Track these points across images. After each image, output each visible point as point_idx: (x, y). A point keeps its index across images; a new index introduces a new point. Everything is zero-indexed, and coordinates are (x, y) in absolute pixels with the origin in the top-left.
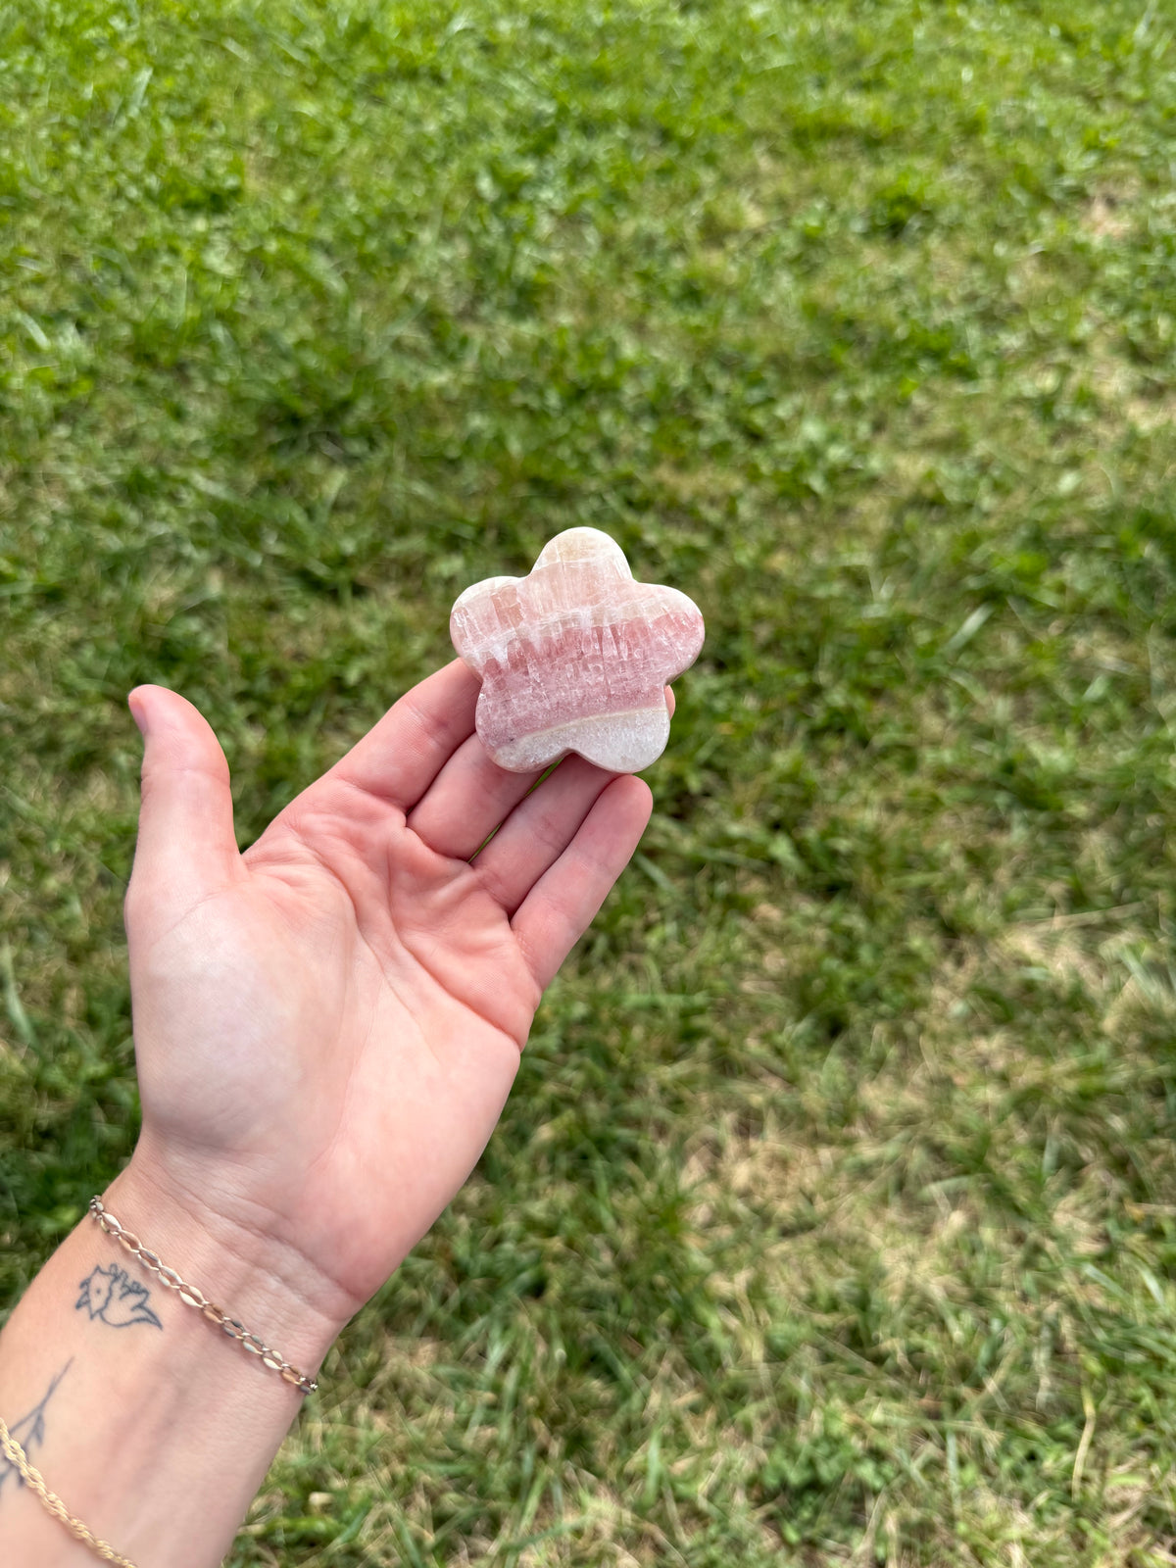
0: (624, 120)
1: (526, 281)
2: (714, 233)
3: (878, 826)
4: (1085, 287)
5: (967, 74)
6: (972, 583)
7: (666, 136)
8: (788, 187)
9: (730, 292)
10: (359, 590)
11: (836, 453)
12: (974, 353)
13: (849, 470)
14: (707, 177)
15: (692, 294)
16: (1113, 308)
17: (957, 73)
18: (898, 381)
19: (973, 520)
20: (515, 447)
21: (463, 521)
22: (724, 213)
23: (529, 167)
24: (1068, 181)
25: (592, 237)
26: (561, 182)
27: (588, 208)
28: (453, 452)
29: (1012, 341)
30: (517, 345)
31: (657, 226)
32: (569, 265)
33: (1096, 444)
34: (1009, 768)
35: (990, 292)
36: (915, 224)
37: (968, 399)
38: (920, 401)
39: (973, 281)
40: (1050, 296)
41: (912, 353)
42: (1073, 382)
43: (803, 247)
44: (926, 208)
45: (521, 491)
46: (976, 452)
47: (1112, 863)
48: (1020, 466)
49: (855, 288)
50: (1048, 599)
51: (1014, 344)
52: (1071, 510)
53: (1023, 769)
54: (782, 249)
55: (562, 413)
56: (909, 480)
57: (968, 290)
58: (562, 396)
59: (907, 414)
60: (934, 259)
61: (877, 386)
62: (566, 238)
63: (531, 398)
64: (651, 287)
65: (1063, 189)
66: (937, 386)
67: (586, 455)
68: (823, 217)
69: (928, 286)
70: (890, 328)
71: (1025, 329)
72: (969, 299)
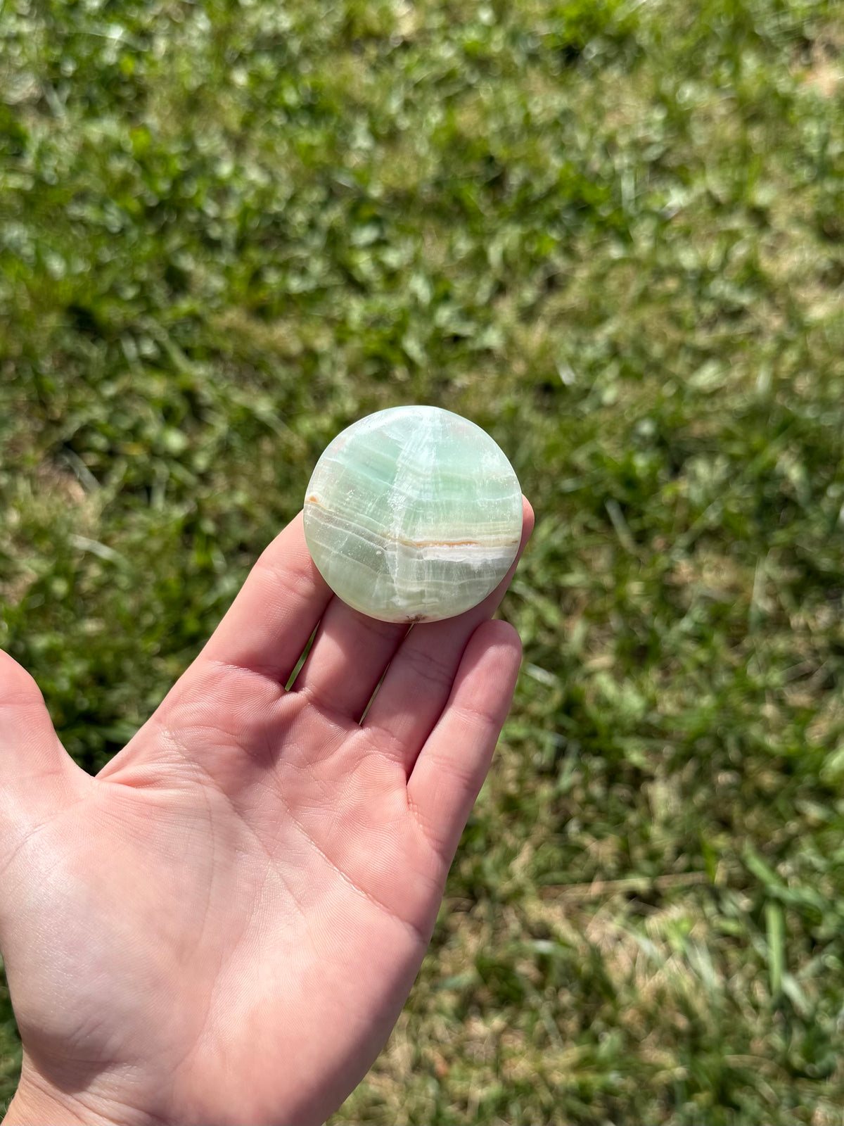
1: (111, 68)
4: (778, 146)
6: (568, 484)
9: (358, 108)
11: (444, 315)
12: (630, 209)
13: (457, 339)
15: (314, 110)
16: (805, 173)
19: (586, 407)
20: (56, 265)
22: (370, 12)
24: (788, 21)
25: (202, 23)
29: (677, 199)
30: (86, 147)
31: (286, 22)
32: (170, 56)
33: (757, 333)
34: (570, 706)
35: (665, 139)
36: (594, 49)
37: (614, 264)
38: (559, 262)
39: (648, 125)
40: (734, 150)
41: (557, 204)
42: (740, 252)
43: (458, 64)
44: (612, 30)
45: (52, 321)
46: (610, 328)
47: (668, 824)
48: (657, 350)
49: (506, 120)
50: (654, 511)
51: (682, 202)
52: (707, 407)
53: (591, 709)
54: (434, 62)
55: (123, 231)
56: (522, 354)
57: (640, 134)
58: (125, 211)
59: (539, 276)
60: (609, 93)
61: (507, 240)
62: (174, 24)
63: (88, 212)
64: (262, 93)
65: (779, 27)
66: (582, 246)
67: (143, 286)
68: (488, 30)
69: (596, 124)
70: (539, 171)
71: (699, 187)
72: (638, 146)
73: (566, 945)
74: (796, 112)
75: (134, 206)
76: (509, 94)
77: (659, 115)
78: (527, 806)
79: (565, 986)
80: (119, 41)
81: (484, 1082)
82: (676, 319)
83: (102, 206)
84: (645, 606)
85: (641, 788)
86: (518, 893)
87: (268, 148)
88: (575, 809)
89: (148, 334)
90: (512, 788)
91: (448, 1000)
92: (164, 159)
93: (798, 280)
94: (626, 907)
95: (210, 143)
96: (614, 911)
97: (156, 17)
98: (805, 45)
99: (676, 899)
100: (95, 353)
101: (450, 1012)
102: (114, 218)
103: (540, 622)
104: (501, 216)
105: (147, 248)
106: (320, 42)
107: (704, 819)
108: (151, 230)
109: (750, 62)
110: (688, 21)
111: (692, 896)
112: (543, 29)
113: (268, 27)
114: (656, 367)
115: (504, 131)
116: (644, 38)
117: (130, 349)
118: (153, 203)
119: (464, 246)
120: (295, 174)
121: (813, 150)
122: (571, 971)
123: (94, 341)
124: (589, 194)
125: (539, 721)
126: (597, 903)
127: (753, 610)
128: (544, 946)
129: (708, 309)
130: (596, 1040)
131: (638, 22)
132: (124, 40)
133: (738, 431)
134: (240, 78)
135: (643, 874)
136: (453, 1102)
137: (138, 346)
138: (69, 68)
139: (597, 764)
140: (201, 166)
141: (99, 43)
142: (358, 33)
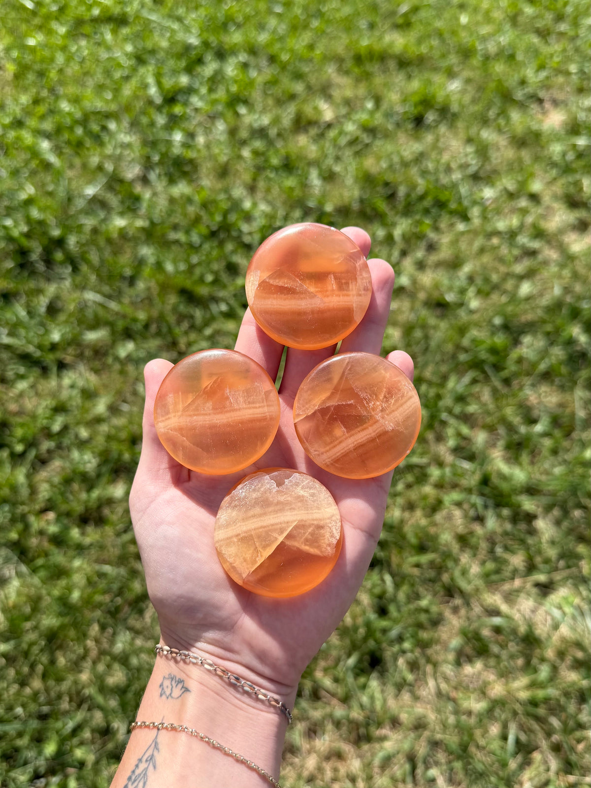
0: (245, 50)
1: (178, 157)
2: (301, 124)
3: (402, 522)
4: (537, 159)
5: (464, 19)
6: (463, 357)
7: (272, 59)
8: (349, 93)
9: (310, 164)
10: (62, 366)
12: (466, 203)
14: (299, 88)
15: (288, 166)
16: (554, 172)
17: (458, 19)
18: (419, 223)
19: (462, 313)
20: (169, 267)
21: (135, 320)
22: (308, 110)
23: (184, 80)
24: (529, 90)
25: (221, 126)
26: (204, 90)
27: (220, 108)
28: (128, 272)
29: (488, 193)
30: (172, 201)
31: (266, 120)
32: (208, 146)
33: (546, 263)
34: (485, 481)
35: (477, 162)
36: (431, 117)
37: (463, 233)
38: (432, 235)
39: (466, 155)
40: (516, 164)
41: (427, 203)
42: (530, 219)
43: (359, 133)
44: (437, 107)
45: (172, 299)
46: (467, 269)
47: (553, 543)
48: (495, 278)
49: (391, 160)
50: (511, 367)
51: (492, 195)
52: (527, 307)
53: (495, 480)
54: (346, 134)
55: (200, 246)
56: (423, 288)
57: (463, 161)
58: (201, 235)
59: (423, 244)
60: (442, 140)
61: (404, 226)
62: (206, 127)
63: (180, 236)
64: (260, 161)
65: (525, 94)
66: (443, 225)
67: (216, 274)
68: (372, 113)
69: (439, 157)
70: (413, 187)
71: (499, 186)
72: (464, 166)
73: (508, 617)
74: (544, 139)
75: (204, 230)
76: (389, 147)
77: (470, 149)
78: (473, 541)
79: (512, 641)
80: (180, 141)
81: (478, 701)
82: (501, 260)
83: (187, 232)
84: (516, 420)
85: (534, 523)
86: (477, 590)
87: (268, 190)
88: (498, 539)
89: (223, 300)
90: (461, 530)
91: (451, 657)
92: (214, 202)
93: (561, 231)
94: (535, 590)
95: (238, 192)
96: (528, 594)
97: (196, 126)
98: (540, 101)
99: (561, 583)
100: (198, 314)
101: (453, 662)
102: (195, 238)
103: (459, 435)
104: (397, 213)
105: (215, 253)
106: (285, 129)
107: (570, 538)
108: (215, 244)
109: (515, 116)
110: (477, 96)
111: (570, 581)
112: (400, 109)
113: (256, 125)
114: (495, 287)
115: (391, 167)
116: (455, 108)
117: (214, 308)
118: (214, 228)
119: (381, 233)
120: (284, 203)
121: (557, 158)
122: (514, 631)
123: (196, 306)
124: (443, 197)
125: (469, 491)
126: (518, 591)
127: (577, 417)
128: (497, 621)
129: (516, 252)
130: (536, 671)
131: (450, 100)
132: (183, 140)
133: (546, 317)
134: (246, 153)
135: (542, 572)
136: (464, 714)
137: (219, 307)
138: (156, 158)
139: (506, 512)
140: (236, 205)
141: (169, 143)
142: (303, 123)
